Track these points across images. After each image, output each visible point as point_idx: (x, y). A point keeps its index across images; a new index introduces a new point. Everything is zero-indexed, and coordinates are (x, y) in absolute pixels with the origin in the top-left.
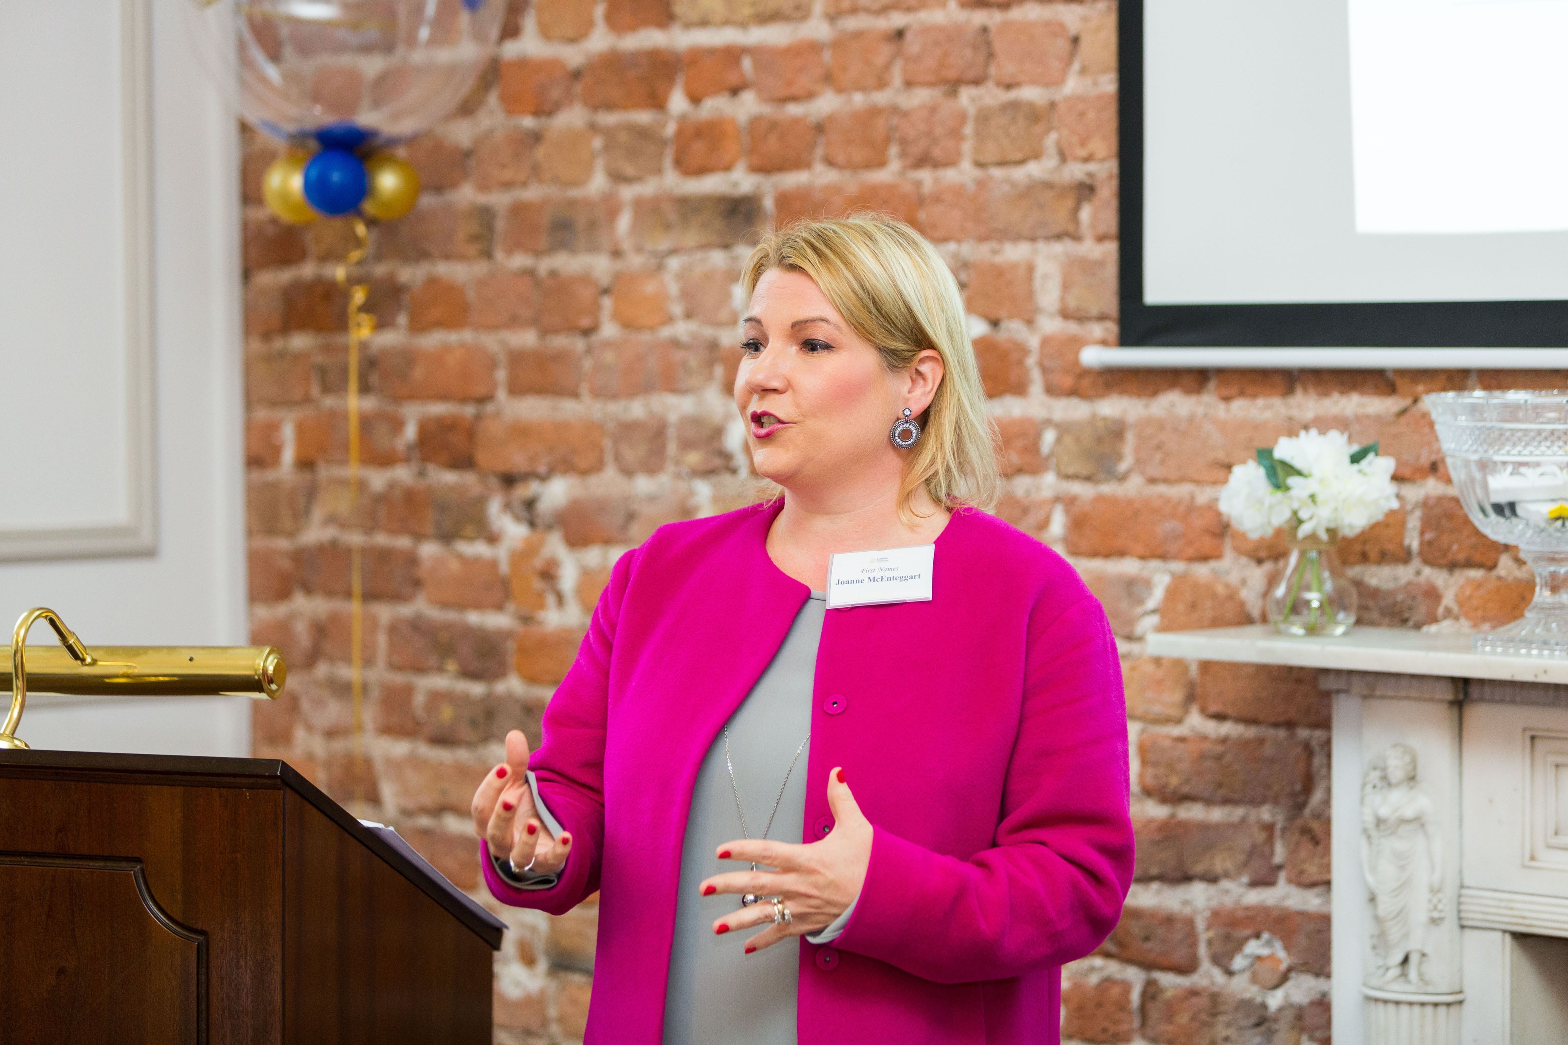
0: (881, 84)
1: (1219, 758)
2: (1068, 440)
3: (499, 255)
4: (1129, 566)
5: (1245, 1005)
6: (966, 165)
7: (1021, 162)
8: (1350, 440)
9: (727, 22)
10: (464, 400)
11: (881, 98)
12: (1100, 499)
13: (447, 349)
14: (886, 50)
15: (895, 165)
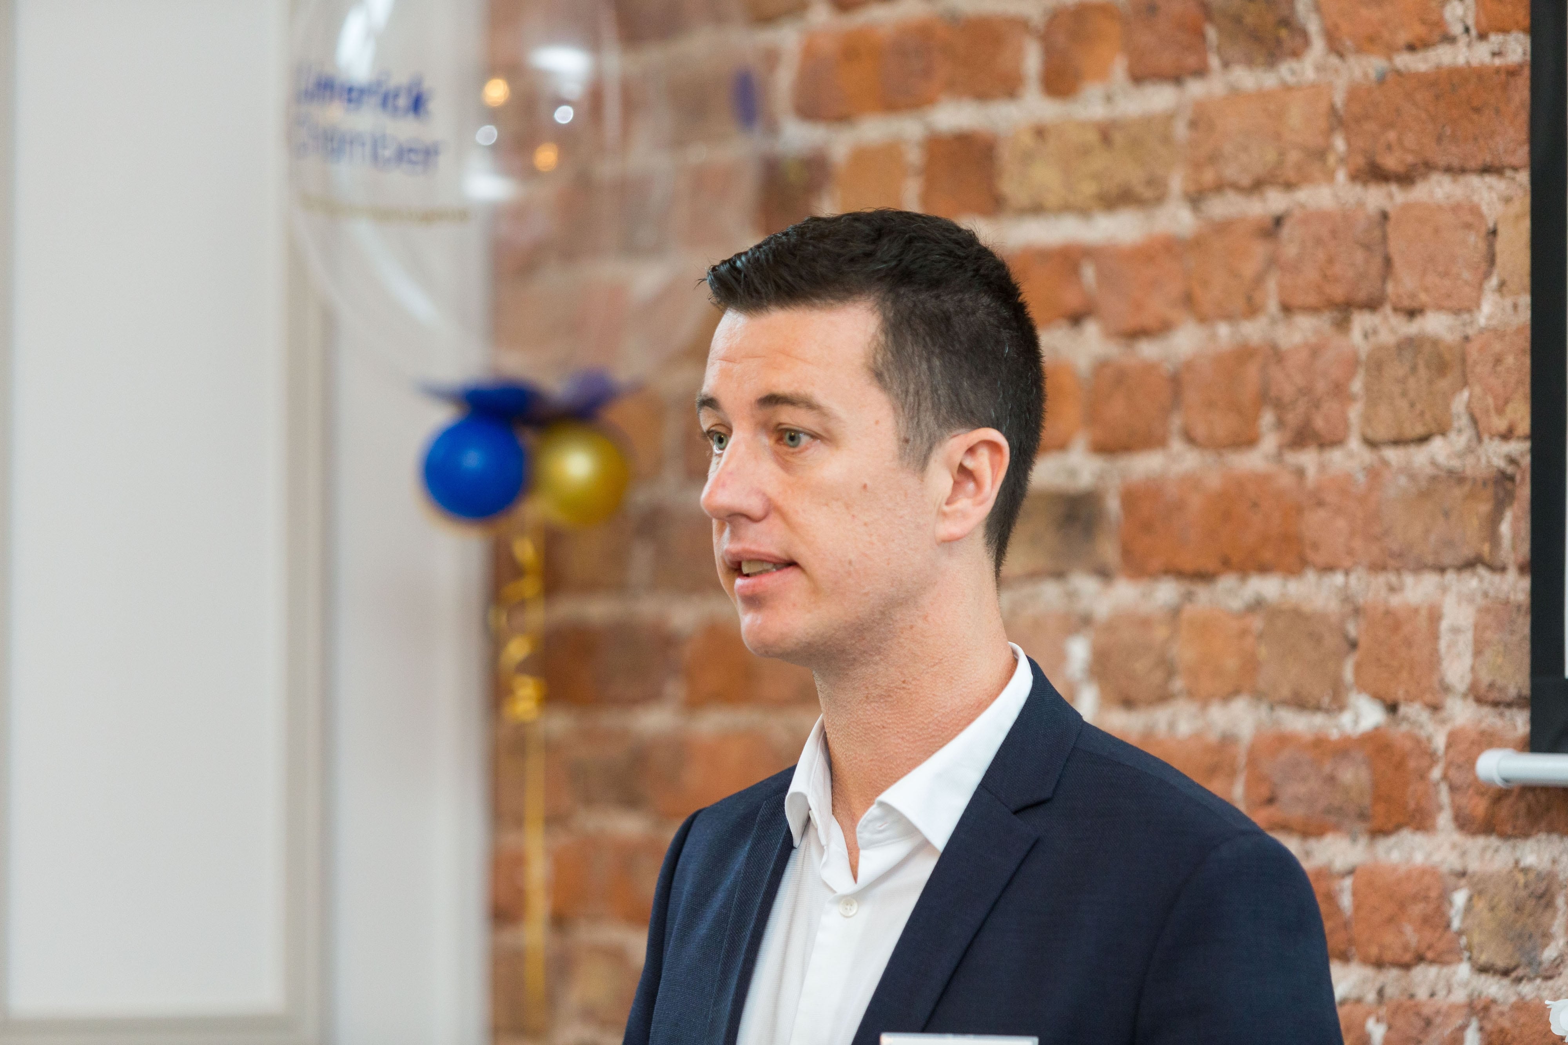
0: (1252, 310)
2: (1480, 906)
6: (1354, 444)
7: (1423, 439)
9: (1066, 208)
11: (1253, 331)
12: (1523, 1007)
14: (1260, 250)
15: (1270, 442)
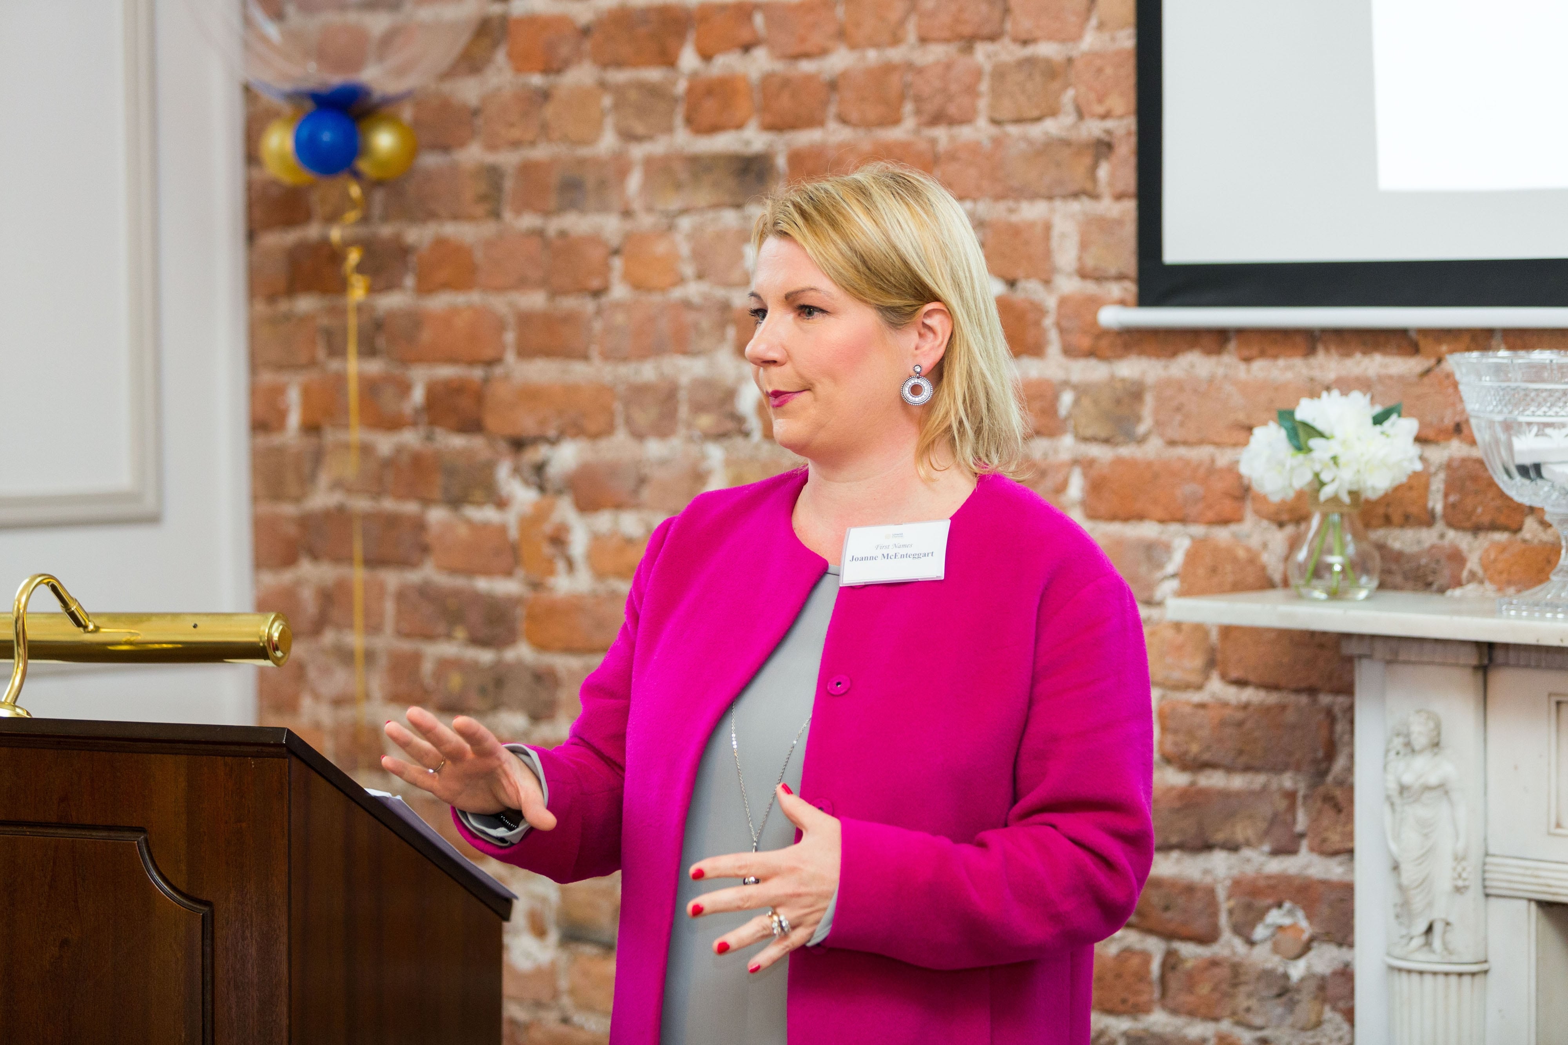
0: (896, 40)
1: (1240, 724)
2: (1086, 402)
3: (508, 215)
4: (1148, 530)
5: (1267, 975)
6: (982, 122)
7: (1038, 119)
8: (1373, 401)
10: (472, 363)
11: (895, 54)
12: (1119, 461)
13: (454, 311)
14: (900, 6)
15: (909, 123)
